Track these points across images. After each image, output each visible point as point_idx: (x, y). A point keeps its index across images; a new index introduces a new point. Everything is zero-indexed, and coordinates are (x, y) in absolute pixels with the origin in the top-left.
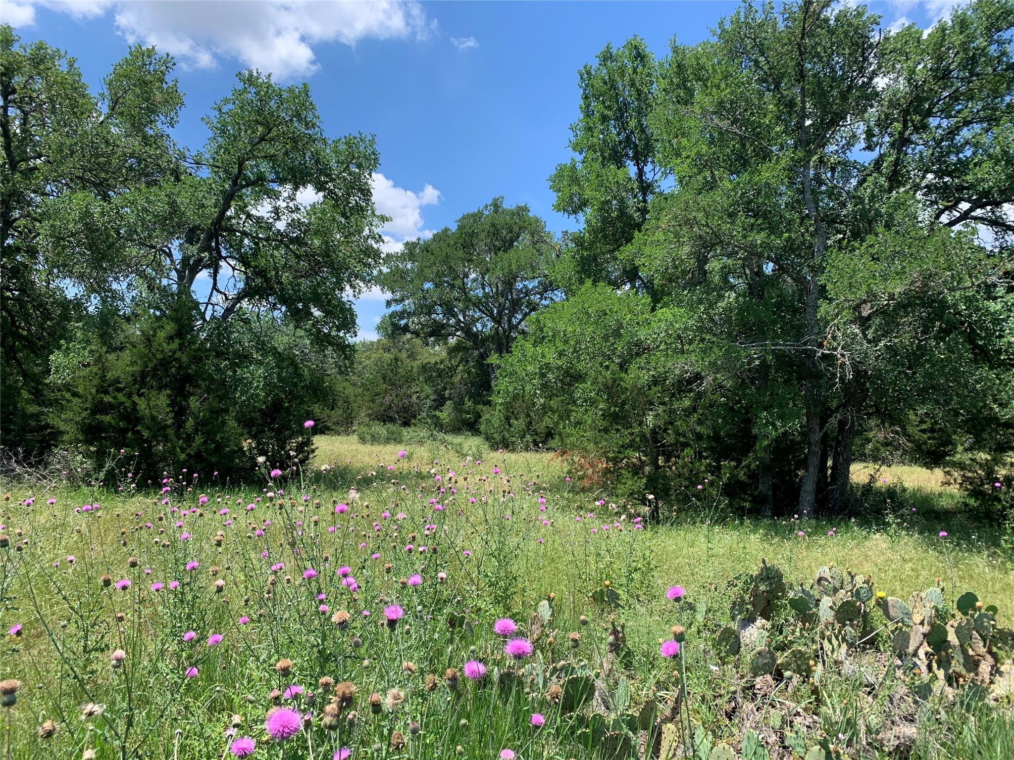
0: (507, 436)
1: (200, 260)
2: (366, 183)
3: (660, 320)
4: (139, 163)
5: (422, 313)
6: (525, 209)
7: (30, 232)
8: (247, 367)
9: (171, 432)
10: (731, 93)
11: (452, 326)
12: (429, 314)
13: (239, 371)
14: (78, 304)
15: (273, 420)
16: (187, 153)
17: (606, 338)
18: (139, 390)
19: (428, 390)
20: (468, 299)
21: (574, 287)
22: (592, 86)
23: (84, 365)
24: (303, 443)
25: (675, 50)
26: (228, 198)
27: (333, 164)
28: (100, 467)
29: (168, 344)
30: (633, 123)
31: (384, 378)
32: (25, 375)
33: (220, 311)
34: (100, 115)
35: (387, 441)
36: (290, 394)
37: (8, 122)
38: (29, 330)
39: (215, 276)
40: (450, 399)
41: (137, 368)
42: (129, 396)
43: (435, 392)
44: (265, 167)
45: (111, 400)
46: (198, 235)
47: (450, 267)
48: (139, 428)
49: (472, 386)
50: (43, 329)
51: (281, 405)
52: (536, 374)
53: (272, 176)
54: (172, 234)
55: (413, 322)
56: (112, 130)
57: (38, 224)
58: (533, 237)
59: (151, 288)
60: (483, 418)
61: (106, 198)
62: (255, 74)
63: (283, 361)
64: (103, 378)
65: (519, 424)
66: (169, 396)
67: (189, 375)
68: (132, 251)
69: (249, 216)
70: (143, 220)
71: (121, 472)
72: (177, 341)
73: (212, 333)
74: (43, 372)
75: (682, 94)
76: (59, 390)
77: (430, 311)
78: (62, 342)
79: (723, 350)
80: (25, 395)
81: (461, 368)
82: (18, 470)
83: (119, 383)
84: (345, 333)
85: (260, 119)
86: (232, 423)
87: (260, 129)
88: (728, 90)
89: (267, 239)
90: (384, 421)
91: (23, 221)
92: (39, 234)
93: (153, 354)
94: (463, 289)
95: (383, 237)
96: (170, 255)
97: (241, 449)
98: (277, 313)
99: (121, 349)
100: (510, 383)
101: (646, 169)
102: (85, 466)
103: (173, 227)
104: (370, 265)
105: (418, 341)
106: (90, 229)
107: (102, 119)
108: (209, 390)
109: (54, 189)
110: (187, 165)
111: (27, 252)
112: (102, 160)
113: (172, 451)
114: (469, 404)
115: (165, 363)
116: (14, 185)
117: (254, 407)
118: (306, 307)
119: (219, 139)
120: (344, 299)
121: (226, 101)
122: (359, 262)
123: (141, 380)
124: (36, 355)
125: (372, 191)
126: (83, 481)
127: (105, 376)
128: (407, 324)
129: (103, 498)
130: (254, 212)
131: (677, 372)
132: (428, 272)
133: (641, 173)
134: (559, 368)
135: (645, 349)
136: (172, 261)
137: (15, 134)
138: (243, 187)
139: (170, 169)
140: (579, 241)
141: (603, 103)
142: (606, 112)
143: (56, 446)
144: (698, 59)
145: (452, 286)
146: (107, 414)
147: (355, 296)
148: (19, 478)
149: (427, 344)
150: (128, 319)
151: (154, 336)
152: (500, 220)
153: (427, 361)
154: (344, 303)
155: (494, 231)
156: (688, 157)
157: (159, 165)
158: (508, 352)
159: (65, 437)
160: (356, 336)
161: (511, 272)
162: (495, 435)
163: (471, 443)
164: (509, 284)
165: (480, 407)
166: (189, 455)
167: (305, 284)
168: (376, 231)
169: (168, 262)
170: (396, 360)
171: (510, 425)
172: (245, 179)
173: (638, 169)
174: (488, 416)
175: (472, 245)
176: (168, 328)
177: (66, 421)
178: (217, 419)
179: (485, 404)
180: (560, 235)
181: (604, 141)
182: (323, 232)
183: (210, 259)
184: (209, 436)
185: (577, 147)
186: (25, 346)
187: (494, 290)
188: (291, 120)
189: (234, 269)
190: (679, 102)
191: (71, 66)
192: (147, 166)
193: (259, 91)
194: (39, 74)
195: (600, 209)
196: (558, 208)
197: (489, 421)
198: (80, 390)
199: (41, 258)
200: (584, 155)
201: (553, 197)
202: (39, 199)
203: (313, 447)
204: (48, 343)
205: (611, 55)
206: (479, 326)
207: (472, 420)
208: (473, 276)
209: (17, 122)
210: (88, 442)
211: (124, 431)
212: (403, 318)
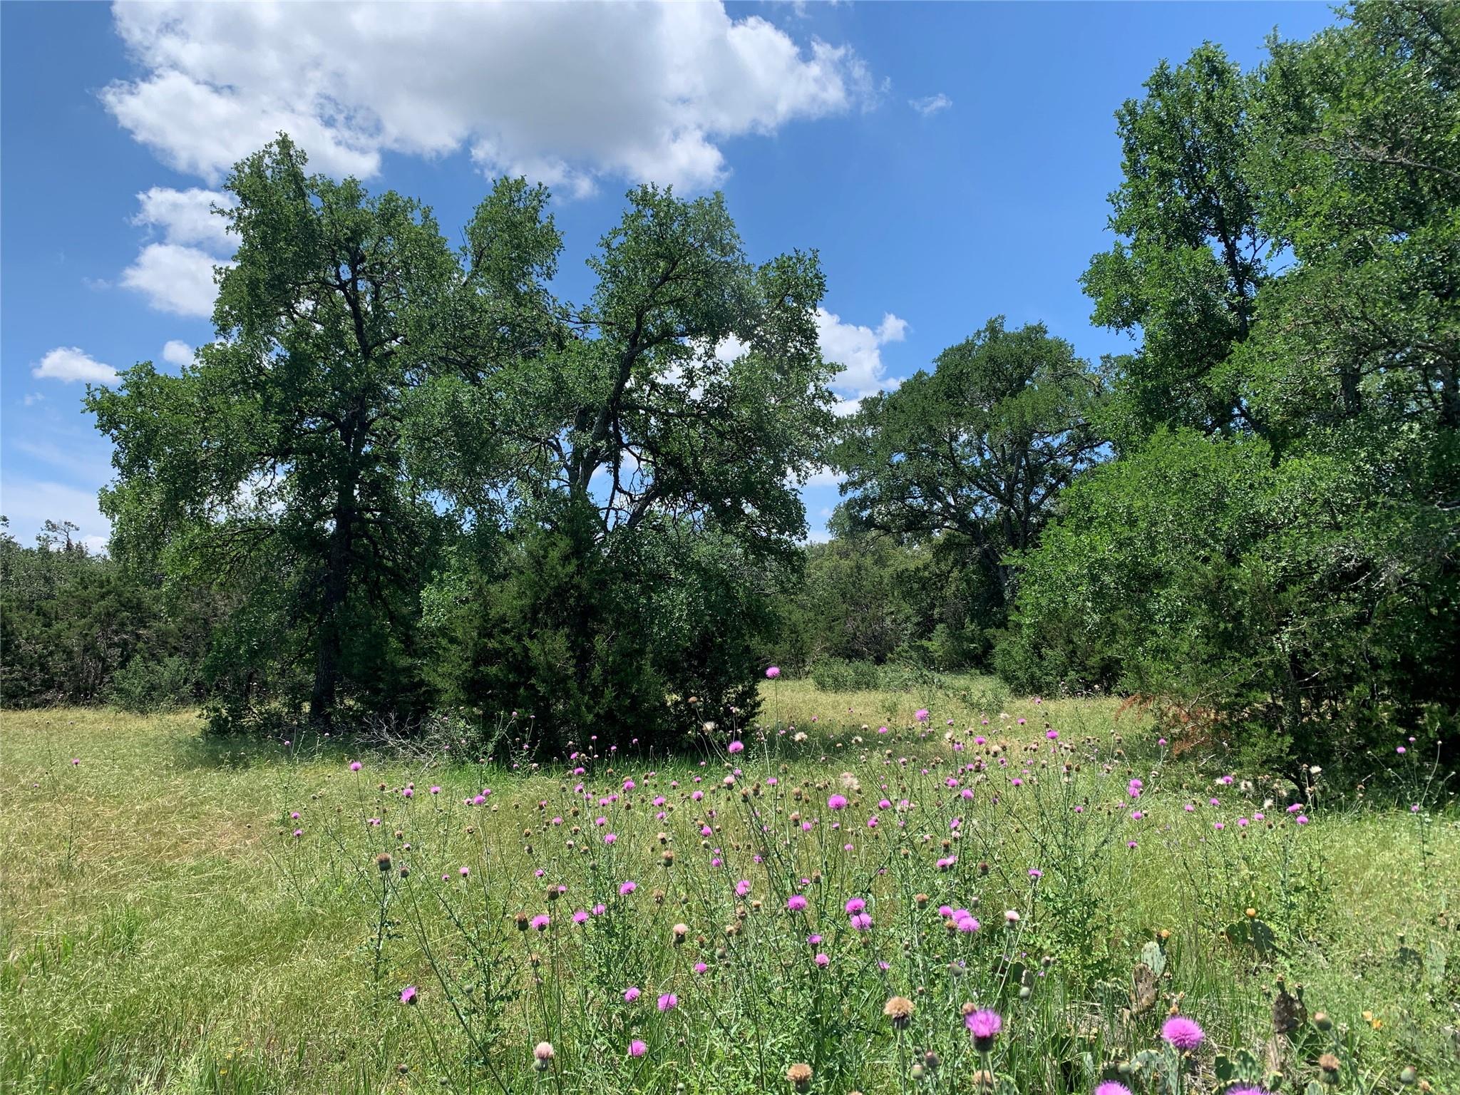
0: (1038, 673)
1: (596, 452)
2: (808, 322)
3: (1291, 479)
4: (513, 331)
5: (892, 498)
6: (1040, 330)
7: (389, 433)
8: (664, 591)
9: (573, 685)
10: (1386, 102)
11: (938, 514)
12: (903, 499)
13: (655, 597)
14: (450, 523)
15: (703, 663)
16: (571, 310)
17: (1199, 513)
18: (530, 631)
19: (908, 609)
20: (959, 471)
21: (1135, 438)
22: (1140, 131)
23: (461, 601)
24: (744, 693)
25: (1277, 52)
26: (626, 363)
27: (762, 300)
28: (487, 737)
29: (563, 566)
30: (1212, 177)
31: (843, 595)
32: (392, 618)
33: (625, 517)
34: (462, 276)
35: (857, 686)
36: (723, 624)
37: (357, 298)
38: (394, 560)
39: (615, 471)
40: (941, 621)
41: (526, 601)
42: (519, 638)
43: (919, 612)
44: (671, 315)
45: (497, 645)
46: (592, 418)
47: (931, 429)
48: (533, 681)
49: (974, 601)
50: (411, 557)
51: (711, 640)
52: (1083, 576)
53: (682, 327)
54: (560, 419)
55: (879, 513)
56: (478, 291)
57: (398, 424)
58: (1056, 370)
59: (537, 495)
60: (998, 648)
61: (475, 381)
62: (650, 190)
63: (710, 578)
64: (485, 618)
65: (1055, 655)
66: (568, 636)
67: (592, 607)
68: (511, 447)
69: (654, 386)
70: (522, 405)
71: (514, 743)
72: (574, 562)
73: (618, 548)
74: (414, 613)
75: (1294, 119)
76: (433, 636)
77: (902, 493)
78: (434, 572)
79: (1413, 518)
80: (394, 643)
81: (955, 574)
82: (391, 742)
83: (505, 622)
84: (790, 536)
85: (661, 250)
86: (649, 669)
87: (662, 264)
88: (1381, 98)
89: (680, 415)
90: (849, 657)
91: (380, 423)
92: (399, 437)
93: (546, 582)
94: (951, 457)
95: (835, 395)
96: (558, 448)
97: (664, 704)
98: (697, 514)
99: (505, 576)
100: (1042, 592)
101: (1239, 244)
102: (469, 734)
103: (560, 410)
104: (818, 436)
105: (888, 540)
106: (459, 423)
107: (464, 279)
108: (618, 625)
109: (414, 376)
110: (571, 325)
111: (387, 460)
112: (468, 332)
113: (576, 711)
114: (971, 627)
115: (561, 592)
116: (368, 376)
117: (678, 646)
118: (737, 503)
119: (610, 285)
120: (787, 488)
121: (615, 233)
122: (804, 433)
123: (532, 616)
124: (404, 591)
125: (817, 330)
126: (468, 755)
127: (488, 614)
128: (871, 516)
129: (494, 778)
130: (660, 380)
131: (1332, 560)
132: (898, 439)
133: (1231, 251)
134: (1120, 566)
135: (1267, 527)
136: (561, 456)
137: (367, 313)
138: (645, 347)
139: (550, 333)
140: (1136, 368)
141: (1161, 153)
142: (1166, 166)
143: (434, 710)
144: (1318, 58)
145: (934, 455)
146: (492, 665)
147: (799, 482)
148: (391, 753)
149: (901, 543)
150: (511, 537)
151: (545, 557)
152: (1001, 350)
153: (902, 567)
154: (786, 493)
155: (994, 367)
156: (1317, 214)
157: (536, 331)
158: (1036, 546)
159: (444, 697)
160: (805, 538)
161: (1024, 425)
162: (1019, 674)
163: (982, 686)
164: (1022, 443)
165: (989, 632)
166: (597, 715)
167: (733, 471)
168: (824, 387)
169: (557, 457)
170: (859, 568)
171: (1041, 657)
172: (645, 336)
173: (1227, 245)
174: (1005, 645)
175: (961, 392)
176: (562, 545)
177: (443, 676)
178: (631, 665)
179: (998, 627)
180: (1098, 363)
181: (1167, 210)
182: (751, 397)
183: (609, 448)
184: (622, 688)
185: (1121, 226)
186: (390, 580)
187: (999, 455)
188: (702, 246)
189: (639, 459)
190: (1288, 131)
191: (427, 217)
192: (522, 333)
193: (658, 213)
194: (390, 234)
195: (1169, 314)
196: (1099, 320)
197: (1006, 653)
198: (459, 634)
199: (404, 467)
200: (1134, 236)
201: (1090, 306)
202: (397, 392)
203: (758, 699)
204: (417, 575)
205: (1168, 77)
206: (979, 510)
207: (979, 651)
208: (964, 437)
209: (368, 298)
210: (471, 703)
211: (514, 687)
212: (865, 508)
